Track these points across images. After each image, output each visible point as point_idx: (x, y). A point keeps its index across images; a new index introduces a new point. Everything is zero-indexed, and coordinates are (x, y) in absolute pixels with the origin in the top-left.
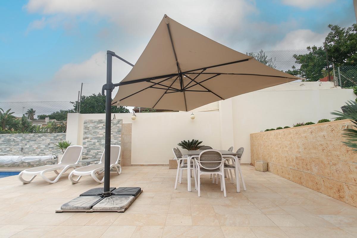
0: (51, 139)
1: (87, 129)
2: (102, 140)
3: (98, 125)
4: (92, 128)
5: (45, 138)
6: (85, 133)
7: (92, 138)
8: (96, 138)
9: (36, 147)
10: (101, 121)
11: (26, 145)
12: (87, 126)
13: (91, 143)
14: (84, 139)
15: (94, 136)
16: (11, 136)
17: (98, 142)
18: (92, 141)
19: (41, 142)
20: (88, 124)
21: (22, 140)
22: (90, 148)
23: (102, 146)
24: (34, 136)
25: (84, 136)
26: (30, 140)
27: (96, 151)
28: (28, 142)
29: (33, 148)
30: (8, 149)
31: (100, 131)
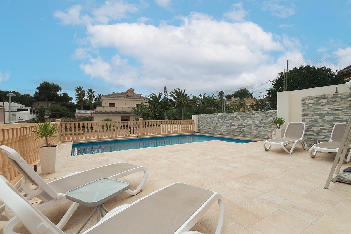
0: (263, 116)
1: (306, 106)
2: (326, 117)
3: (320, 101)
4: (311, 104)
5: (258, 115)
6: (304, 110)
7: (312, 114)
8: (317, 115)
9: (252, 122)
10: (324, 97)
11: (244, 120)
12: (306, 103)
13: (312, 120)
14: (303, 116)
15: (314, 113)
16: (234, 114)
17: (320, 118)
18: (313, 117)
19: (255, 118)
20: (306, 101)
21: (241, 117)
22: (311, 124)
23: (326, 123)
24: (249, 114)
25: (302, 113)
26: (247, 117)
27: (319, 128)
28: (246, 118)
29: (250, 123)
30: (233, 123)
31: (323, 107)
